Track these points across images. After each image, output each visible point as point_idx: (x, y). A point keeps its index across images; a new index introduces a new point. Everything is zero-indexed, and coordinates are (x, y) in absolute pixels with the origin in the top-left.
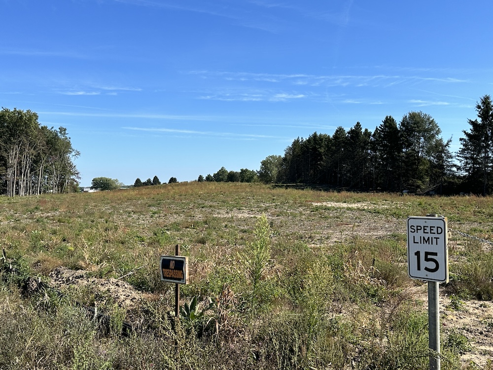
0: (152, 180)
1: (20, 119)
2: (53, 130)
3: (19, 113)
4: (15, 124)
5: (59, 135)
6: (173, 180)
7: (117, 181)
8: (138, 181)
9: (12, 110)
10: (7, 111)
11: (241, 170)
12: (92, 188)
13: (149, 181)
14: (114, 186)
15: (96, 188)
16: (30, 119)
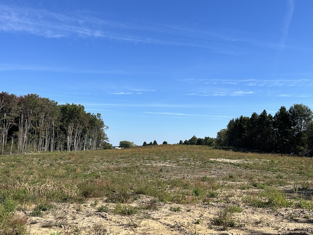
0: (153, 142)
1: (75, 109)
2: (93, 115)
3: (75, 106)
4: (72, 112)
5: (97, 117)
6: (165, 143)
7: (133, 143)
8: (145, 143)
9: (71, 104)
10: (68, 105)
11: (205, 137)
12: (119, 147)
13: (151, 143)
14: (131, 146)
15: (122, 147)
16: (80, 109)
